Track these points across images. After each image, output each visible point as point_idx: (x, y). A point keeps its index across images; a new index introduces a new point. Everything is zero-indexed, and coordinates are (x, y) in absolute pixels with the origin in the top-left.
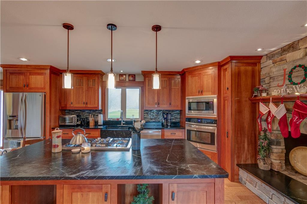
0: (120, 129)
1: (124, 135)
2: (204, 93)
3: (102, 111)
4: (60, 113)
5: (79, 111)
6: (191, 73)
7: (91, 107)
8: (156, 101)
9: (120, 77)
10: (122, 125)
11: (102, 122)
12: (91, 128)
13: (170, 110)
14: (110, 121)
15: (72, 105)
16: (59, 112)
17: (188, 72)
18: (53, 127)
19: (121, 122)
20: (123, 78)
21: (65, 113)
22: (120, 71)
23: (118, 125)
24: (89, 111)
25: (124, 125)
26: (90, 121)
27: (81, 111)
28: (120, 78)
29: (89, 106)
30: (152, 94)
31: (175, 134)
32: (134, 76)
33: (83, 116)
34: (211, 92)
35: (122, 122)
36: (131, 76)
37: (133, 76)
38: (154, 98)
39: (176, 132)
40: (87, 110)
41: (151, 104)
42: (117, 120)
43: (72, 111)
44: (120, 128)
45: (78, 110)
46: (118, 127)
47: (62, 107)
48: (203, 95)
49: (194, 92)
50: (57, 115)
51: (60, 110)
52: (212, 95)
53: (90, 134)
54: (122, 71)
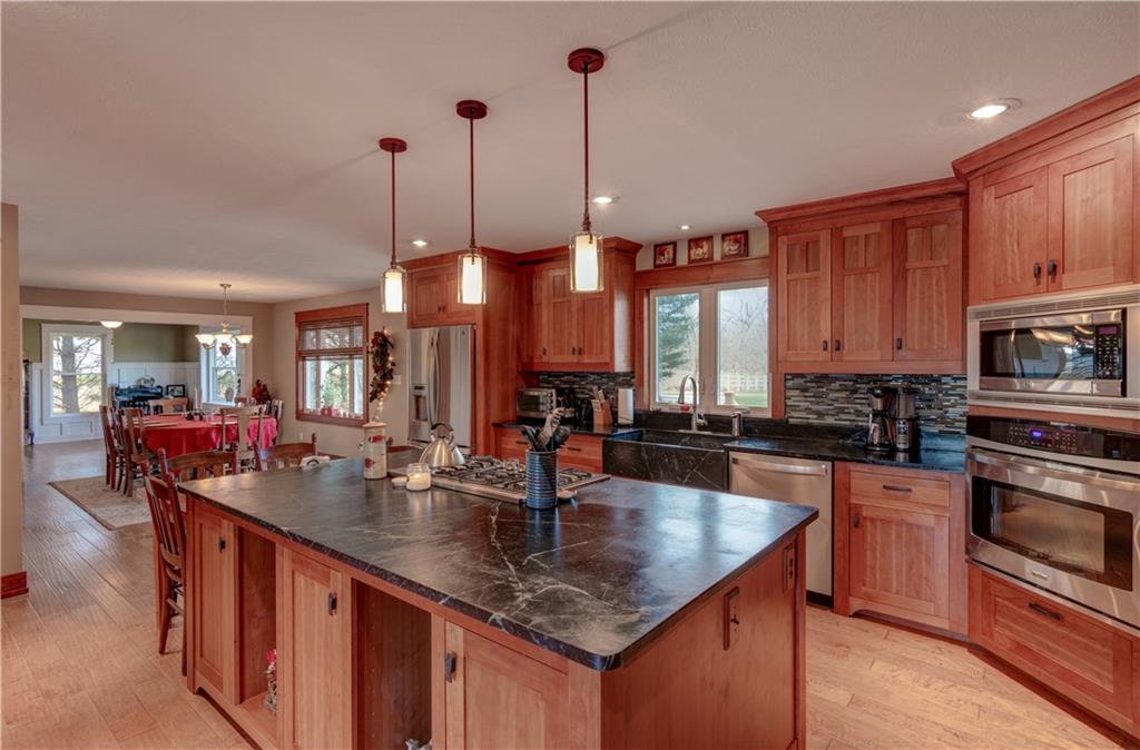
0: (685, 444)
1: (674, 468)
2: (1066, 279)
3: (633, 377)
4: (522, 383)
5: (571, 377)
6: (998, 172)
7: (591, 364)
8: (826, 335)
9: (690, 248)
10: (694, 431)
11: (631, 417)
12: (597, 435)
13: (916, 377)
14: (658, 413)
15: (545, 359)
16: (517, 378)
17: (981, 172)
18: (497, 421)
19: (689, 417)
20: (700, 251)
21: (539, 381)
22: (679, 228)
23: (681, 431)
24: (596, 377)
25: (702, 433)
26: (595, 410)
27: (575, 375)
28: (692, 252)
29: (586, 360)
30: (806, 303)
31: (910, 490)
32: (741, 237)
33: (583, 393)
34: (1110, 269)
35: (696, 421)
36: (732, 237)
37: (739, 236)
38: (814, 322)
39: (915, 485)
40: (593, 373)
41: (803, 349)
42: (680, 412)
43: (555, 376)
44: (686, 440)
45: (568, 374)
46: (677, 438)
47: (523, 364)
48: (1060, 289)
49: (1013, 279)
50: (511, 388)
51: (518, 372)
52: (1116, 283)
53: (579, 450)
54: (685, 227)
